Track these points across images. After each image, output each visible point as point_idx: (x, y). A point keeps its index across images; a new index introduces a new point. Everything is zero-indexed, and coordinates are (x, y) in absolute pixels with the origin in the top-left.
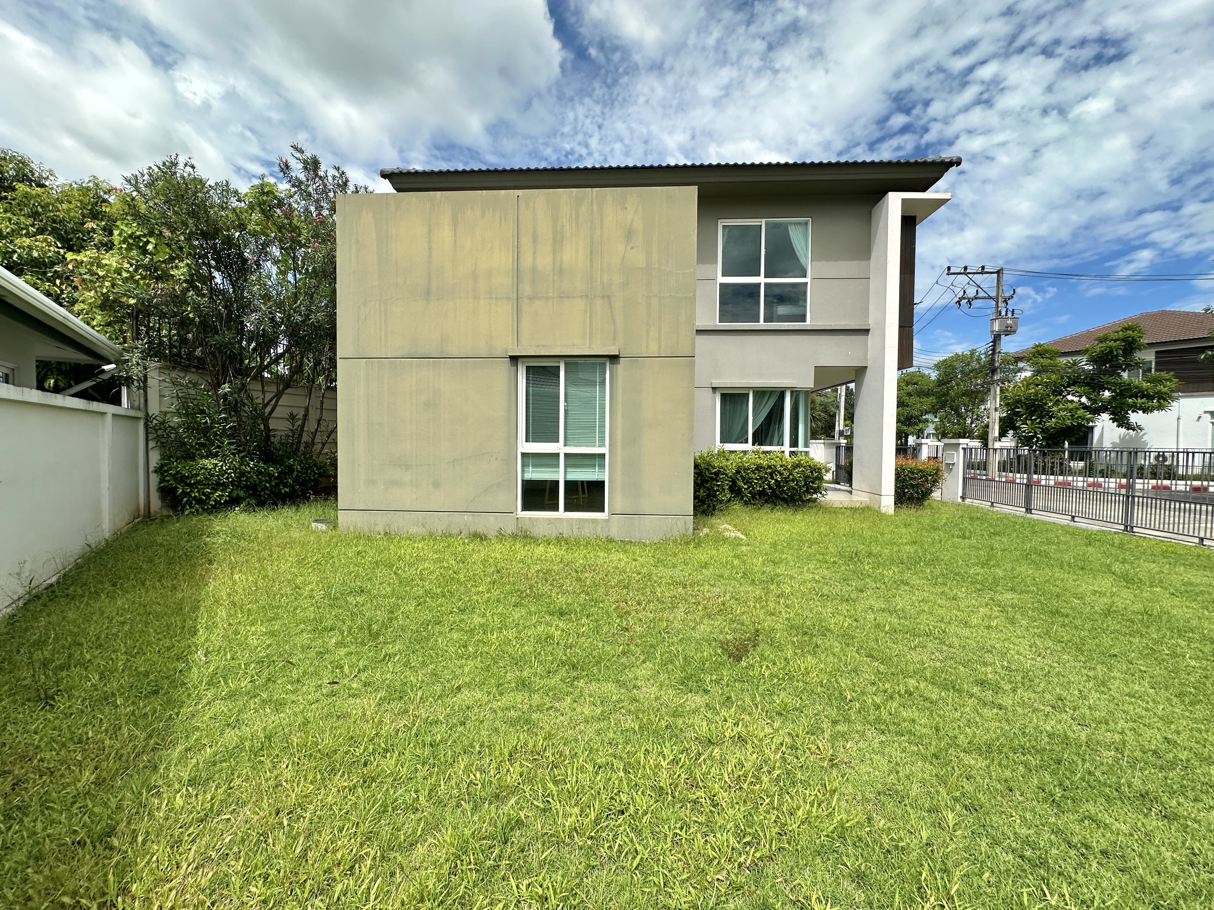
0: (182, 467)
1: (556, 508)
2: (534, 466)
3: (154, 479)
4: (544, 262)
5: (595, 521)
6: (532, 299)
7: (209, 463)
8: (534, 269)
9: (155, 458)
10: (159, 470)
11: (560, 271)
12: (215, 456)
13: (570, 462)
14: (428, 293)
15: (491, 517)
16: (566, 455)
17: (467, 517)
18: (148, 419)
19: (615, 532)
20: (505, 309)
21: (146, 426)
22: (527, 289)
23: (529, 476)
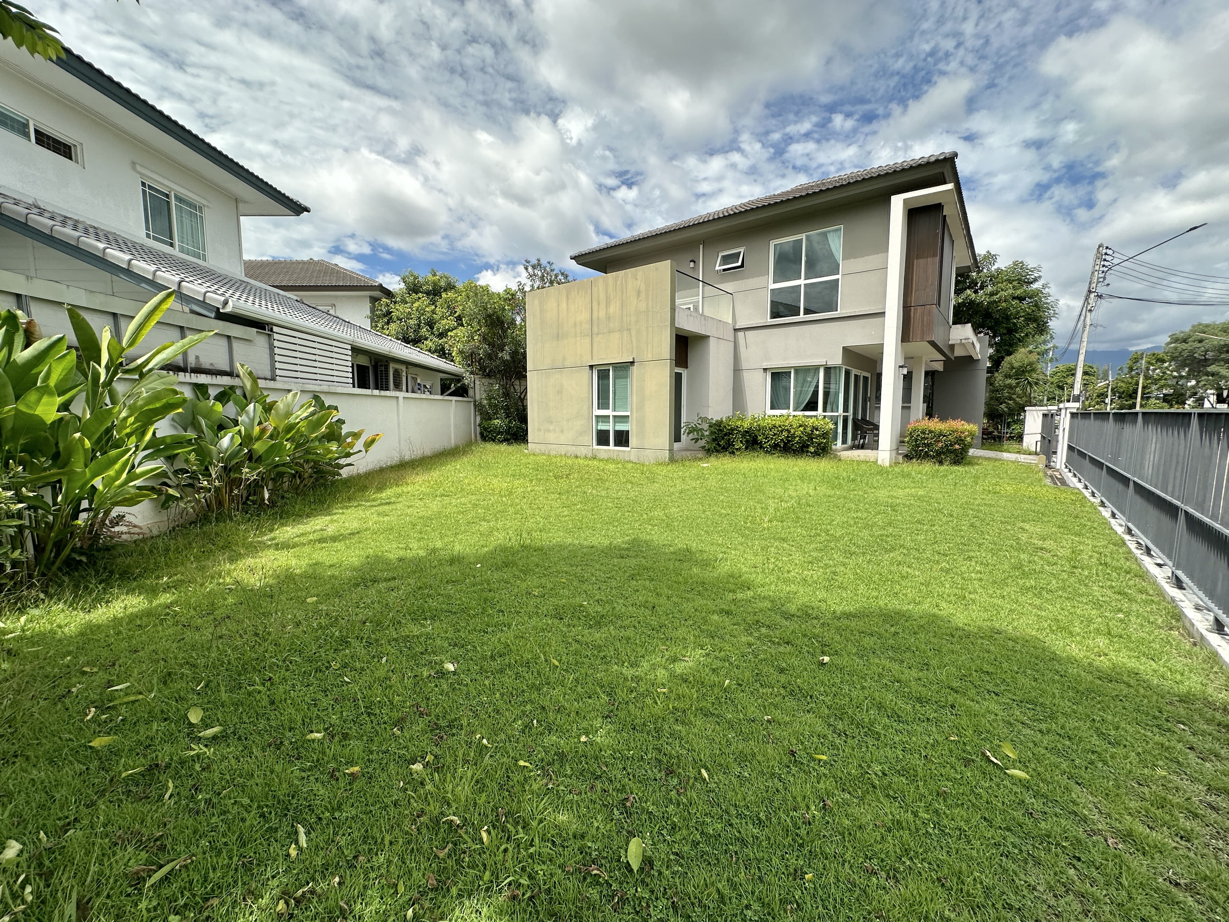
0: (485, 424)
1: (608, 444)
2: (602, 422)
3: (478, 429)
4: (602, 314)
5: (624, 451)
6: (597, 334)
7: (496, 421)
8: (598, 318)
9: (478, 419)
10: (480, 425)
11: (608, 318)
12: (498, 418)
13: (617, 420)
14: (558, 336)
15: (582, 448)
16: (615, 417)
17: (573, 448)
18: (475, 401)
19: (632, 458)
20: (588, 340)
21: (475, 405)
22: (595, 329)
23: (599, 428)
